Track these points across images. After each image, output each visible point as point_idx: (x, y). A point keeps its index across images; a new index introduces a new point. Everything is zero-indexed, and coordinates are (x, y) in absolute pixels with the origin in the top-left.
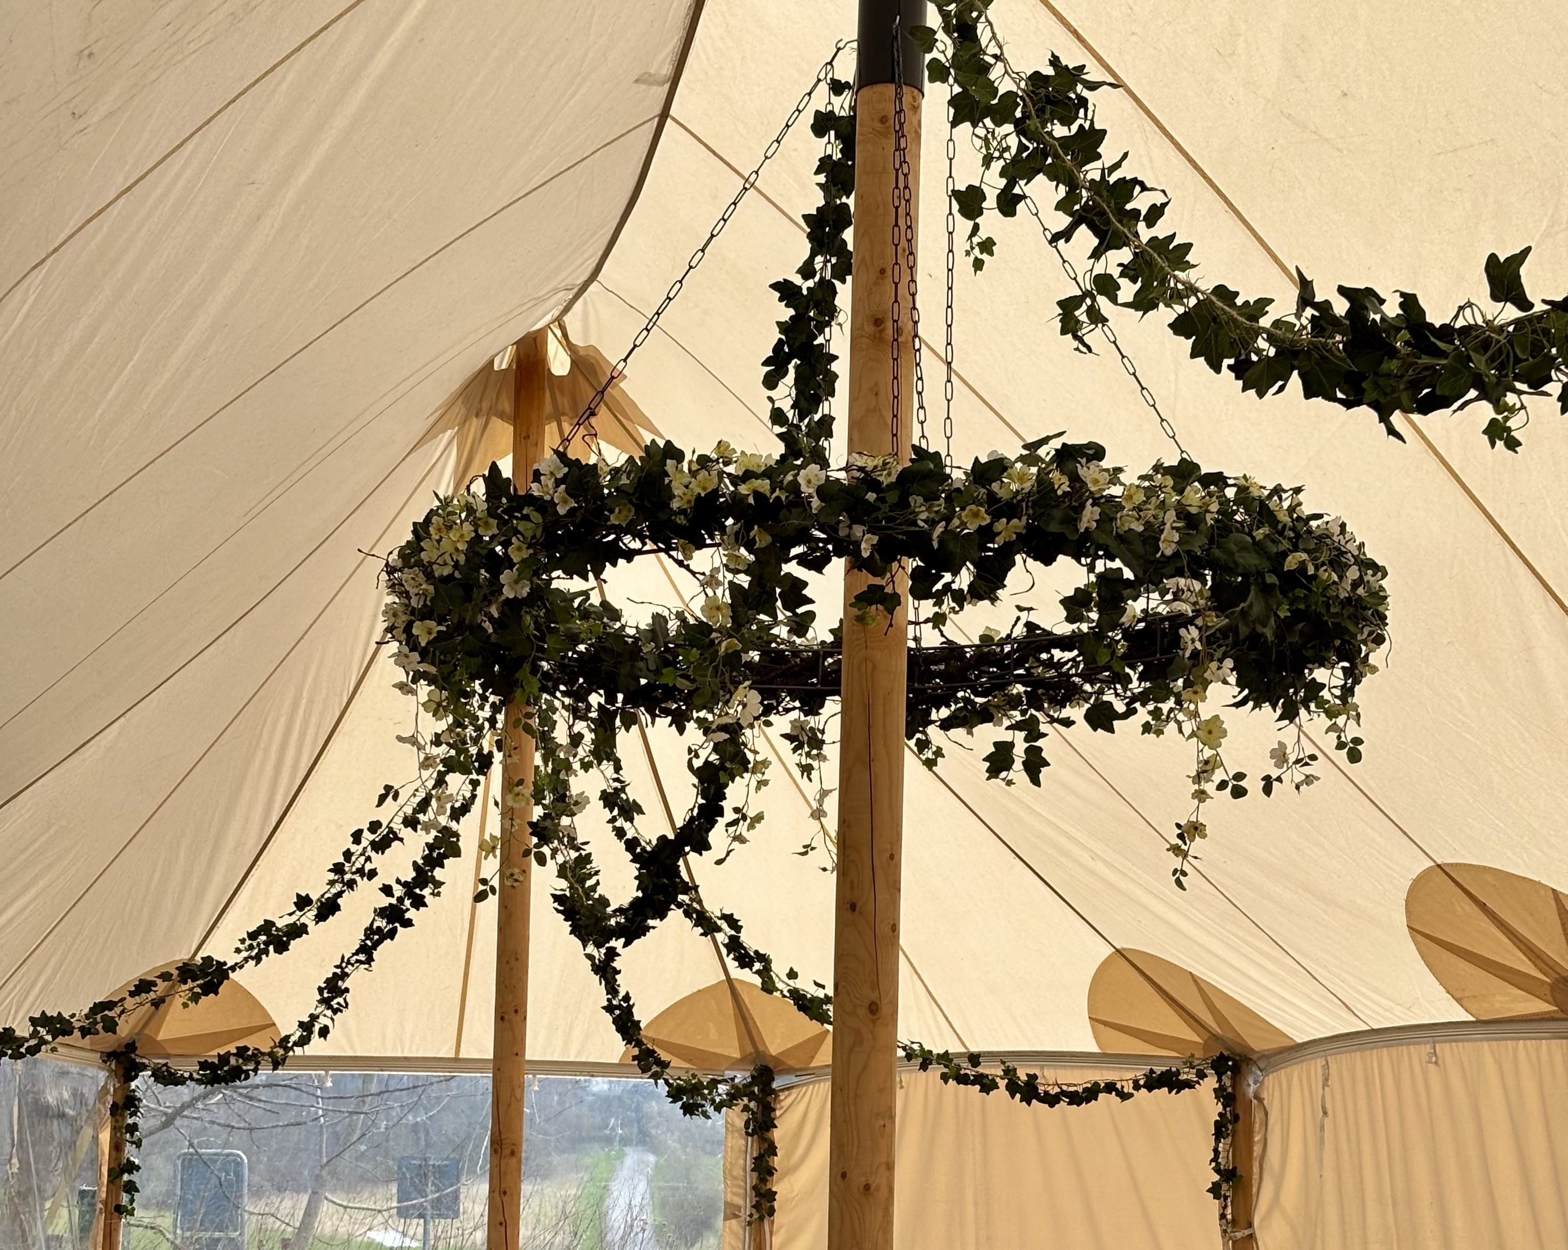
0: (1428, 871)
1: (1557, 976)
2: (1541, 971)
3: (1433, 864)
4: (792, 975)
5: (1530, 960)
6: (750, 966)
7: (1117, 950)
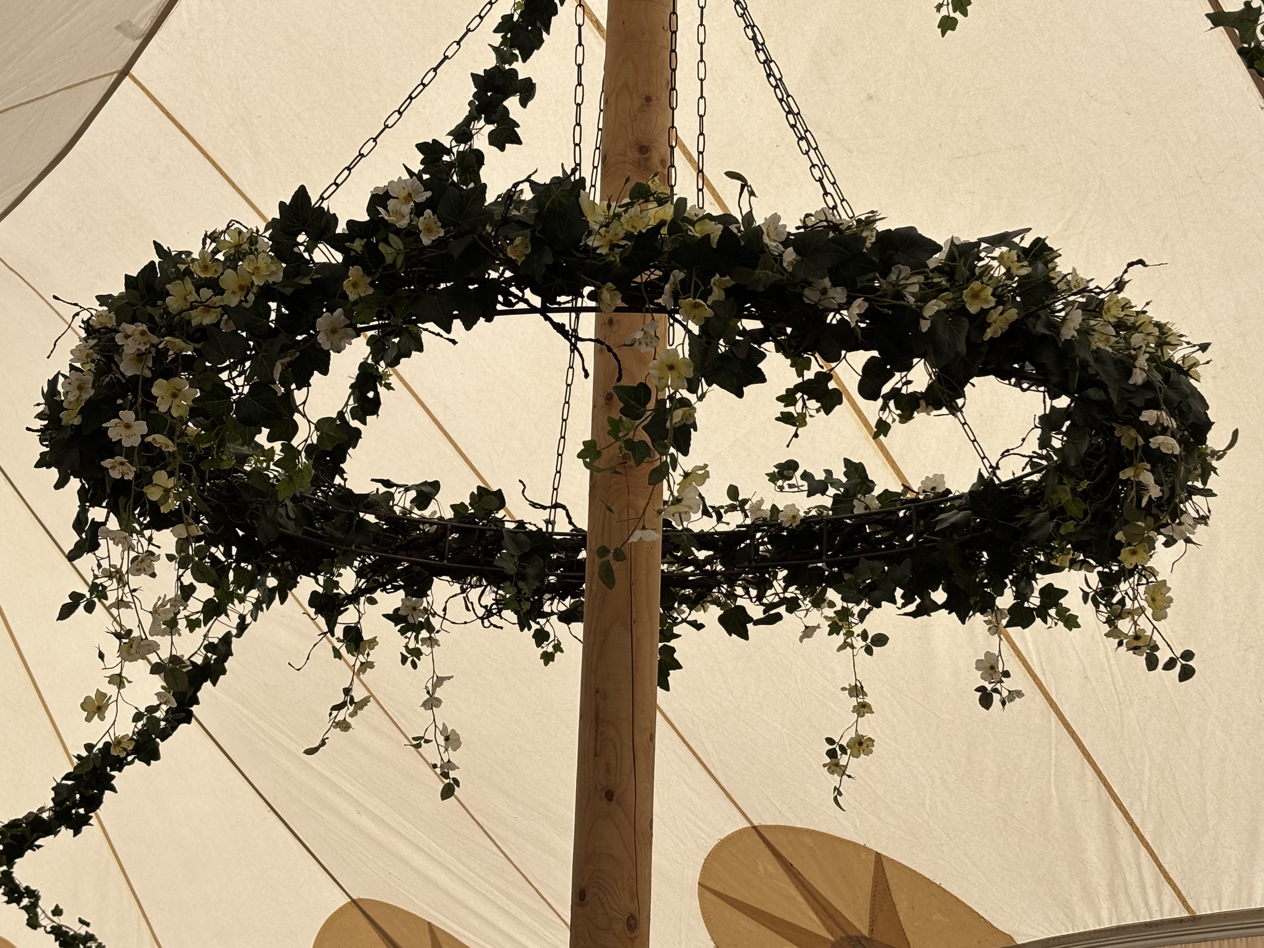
0: (740, 833)
1: (843, 935)
2: (828, 930)
3: (749, 825)
4: (57, 912)
5: (821, 919)
6: (18, 902)
7: (353, 901)
